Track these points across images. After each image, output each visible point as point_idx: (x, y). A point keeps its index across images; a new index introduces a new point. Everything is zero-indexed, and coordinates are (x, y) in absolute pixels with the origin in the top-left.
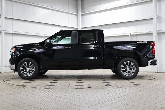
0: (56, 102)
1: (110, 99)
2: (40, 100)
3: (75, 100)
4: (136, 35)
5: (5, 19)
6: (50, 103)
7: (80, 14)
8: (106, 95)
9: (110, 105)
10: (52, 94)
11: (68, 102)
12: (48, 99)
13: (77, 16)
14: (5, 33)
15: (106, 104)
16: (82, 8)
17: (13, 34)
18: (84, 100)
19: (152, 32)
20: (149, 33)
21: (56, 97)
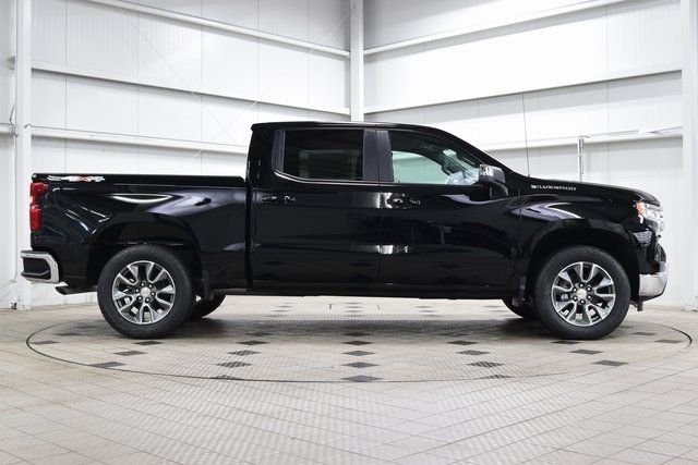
0: (254, 437)
1: (492, 425)
2: (185, 431)
3: (340, 430)
4: (608, 144)
5: (33, 76)
6: (230, 442)
7: (359, 52)
8: (474, 410)
9: (494, 455)
10: (237, 402)
11: (307, 438)
12: (222, 424)
13: (347, 60)
14: (33, 137)
15: (476, 449)
16: (369, 27)
17: (66, 140)
18: (379, 431)
19: (678, 132)
20: (667, 134)
21: (255, 418)
